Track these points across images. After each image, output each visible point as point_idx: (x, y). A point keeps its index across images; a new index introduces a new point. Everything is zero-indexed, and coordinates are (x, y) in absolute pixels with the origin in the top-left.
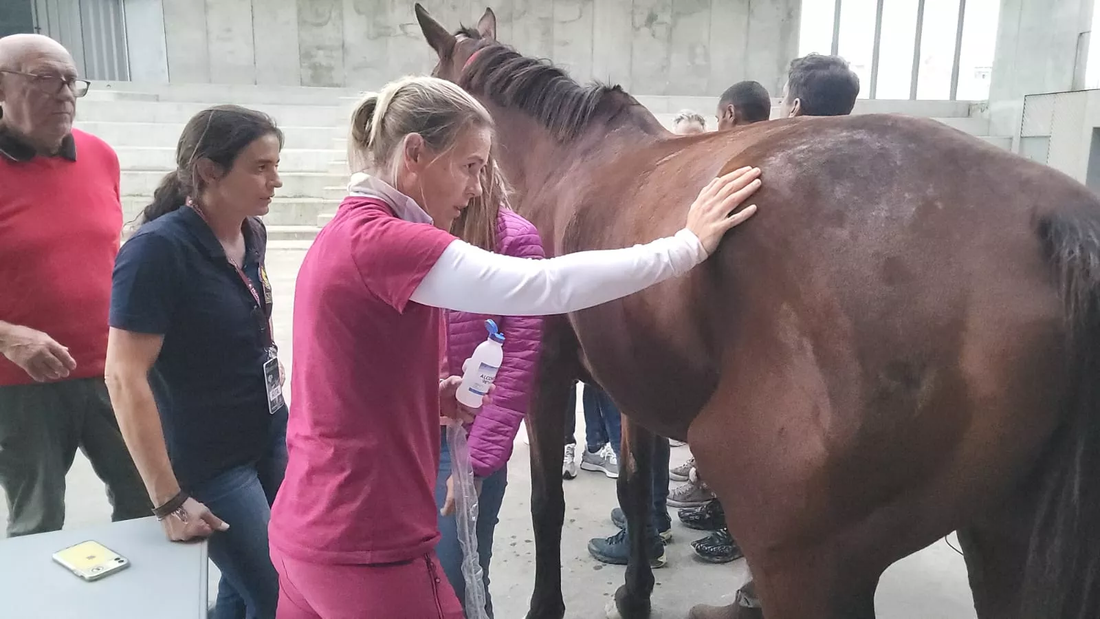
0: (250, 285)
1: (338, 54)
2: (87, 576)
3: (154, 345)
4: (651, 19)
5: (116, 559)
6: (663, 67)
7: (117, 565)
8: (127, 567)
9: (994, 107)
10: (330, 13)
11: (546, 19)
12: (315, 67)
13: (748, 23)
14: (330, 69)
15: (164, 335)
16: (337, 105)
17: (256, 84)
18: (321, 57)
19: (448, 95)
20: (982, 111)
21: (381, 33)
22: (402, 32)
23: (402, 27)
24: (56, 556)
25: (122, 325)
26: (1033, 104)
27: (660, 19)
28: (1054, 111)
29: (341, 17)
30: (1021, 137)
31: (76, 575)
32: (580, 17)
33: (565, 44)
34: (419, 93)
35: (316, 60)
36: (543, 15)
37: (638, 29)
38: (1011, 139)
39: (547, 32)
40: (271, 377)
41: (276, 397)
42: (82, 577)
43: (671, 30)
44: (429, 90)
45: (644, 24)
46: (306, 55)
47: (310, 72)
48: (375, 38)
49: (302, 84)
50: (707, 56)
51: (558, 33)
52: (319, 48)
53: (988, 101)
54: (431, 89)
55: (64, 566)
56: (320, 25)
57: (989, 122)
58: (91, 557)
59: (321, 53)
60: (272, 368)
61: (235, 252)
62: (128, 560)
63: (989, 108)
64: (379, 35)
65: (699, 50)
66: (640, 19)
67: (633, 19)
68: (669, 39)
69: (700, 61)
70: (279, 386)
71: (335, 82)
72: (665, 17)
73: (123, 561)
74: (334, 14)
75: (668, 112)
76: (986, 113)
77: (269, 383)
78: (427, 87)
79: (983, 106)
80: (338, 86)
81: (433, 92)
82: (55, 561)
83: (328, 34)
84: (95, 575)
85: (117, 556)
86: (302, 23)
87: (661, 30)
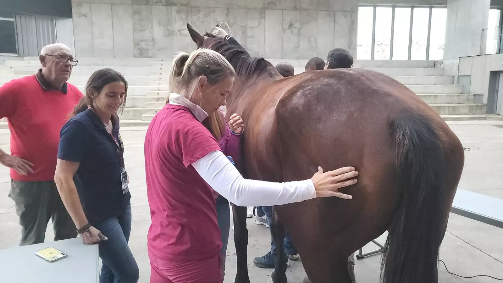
0: (116, 141)
1: (151, 43)
2: (50, 260)
3: (76, 166)
4: (291, 26)
5: (62, 254)
6: (297, 47)
7: (62, 256)
8: (66, 256)
9: (446, 63)
10: (147, 25)
11: (244, 26)
12: (140, 49)
13: (334, 27)
14: (147, 50)
15: (80, 163)
16: (151, 66)
17: (114, 57)
18: (143, 45)
19: (220, 61)
20: (440, 65)
21: (170, 34)
22: (179, 33)
23: (179, 31)
24: (37, 253)
25: (63, 158)
26: (463, 61)
27: (294, 26)
28: (472, 64)
29: (152, 27)
30: (458, 76)
31: (46, 260)
32: (259, 25)
33: (253, 37)
34: (208, 58)
35: (140, 46)
36: (243, 25)
37: (285, 30)
38: (454, 77)
39: (244, 32)
40: (124, 179)
41: (126, 187)
42: (48, 261)
43: (300, 30)
44: (212, 58)
45: (287, 28)
46: (136, 44)
47: (139, 51)
48: (167, 36)
49: (135, 57)
50: (316, 42)
51: (249, 33)
52: (142, 41)
53: (443, 60)
54: (213, 57)
55: (40, 257)
56: (143, 31)
57: (444, 69)
58: (51, 253)
59: (143, 43)
60: (124, 175)
61: (109, 127)
62: (67, 254)
63: (443, 64)
64: (169, 35)
65: (312, 39)
66: (286, 26)
67: (282, 26)
68: (299, 35)
69: (313, 44)
70: (127, 183)
71: (149, 56)
72: (297, 25)
73: (64, 254)
74: (149, 26)
75: (299, 67)
76: (442, 65)
77: (123, 181)
78: (211, 56)
79: (441, 62)
80: (151, 57)
81: (214, 59)
82: (37, 255)
83: (147, 35)
84: (53, 260)
85: (62, 253)
86: (134, 30)
87: (295, 31)
